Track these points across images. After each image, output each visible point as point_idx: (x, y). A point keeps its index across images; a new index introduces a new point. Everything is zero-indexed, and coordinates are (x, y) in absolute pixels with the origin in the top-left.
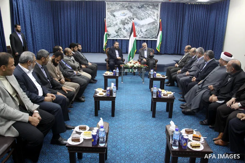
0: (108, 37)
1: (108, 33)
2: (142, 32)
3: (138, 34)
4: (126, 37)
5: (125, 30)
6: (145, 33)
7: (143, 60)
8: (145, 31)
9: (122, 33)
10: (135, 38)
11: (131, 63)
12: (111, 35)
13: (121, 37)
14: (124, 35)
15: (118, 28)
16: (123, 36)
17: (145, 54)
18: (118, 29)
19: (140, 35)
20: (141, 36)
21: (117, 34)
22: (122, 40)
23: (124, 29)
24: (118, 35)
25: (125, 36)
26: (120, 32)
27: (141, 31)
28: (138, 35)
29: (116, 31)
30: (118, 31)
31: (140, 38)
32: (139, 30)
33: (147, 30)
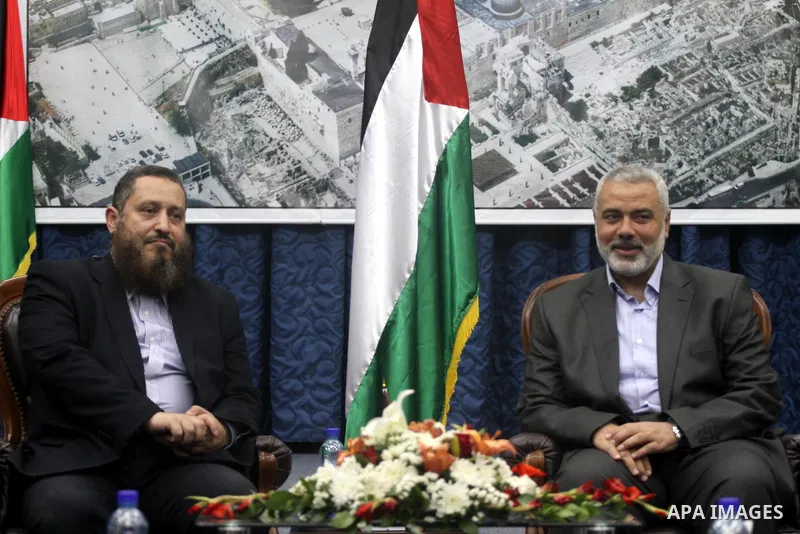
0: (54, 190)
1: (55, 134)
2: (578, 111)
3: (525, 140)
4: (325, 186)
5: (318, 80)
6: (624, 118)
7: (588, 444)
8: (629, 94)
9: (264, 123)
10: (452, 116)
11: (370, 455)
12: (95, 170)
13: (249, 189)
14: (300, 150)
15: (199, 59)
16: (275, 172)
17: (626, 362)
18: (213, 74)
19: (550, 161)
20: (566, 174)
21: (178, 149)
22: (267, 231)
23: (298, 74)
24: (201, 167)
25: (319, 170)
26: (231, 110)
27: (562, 95)
28: (524, 160)
29: (165, 103)
30: (201, 92)
31: (552, 205)
32: (535, 82)
33: (652, 77)
